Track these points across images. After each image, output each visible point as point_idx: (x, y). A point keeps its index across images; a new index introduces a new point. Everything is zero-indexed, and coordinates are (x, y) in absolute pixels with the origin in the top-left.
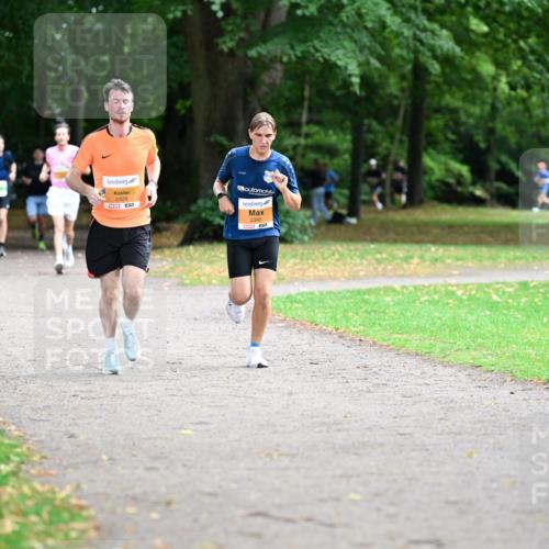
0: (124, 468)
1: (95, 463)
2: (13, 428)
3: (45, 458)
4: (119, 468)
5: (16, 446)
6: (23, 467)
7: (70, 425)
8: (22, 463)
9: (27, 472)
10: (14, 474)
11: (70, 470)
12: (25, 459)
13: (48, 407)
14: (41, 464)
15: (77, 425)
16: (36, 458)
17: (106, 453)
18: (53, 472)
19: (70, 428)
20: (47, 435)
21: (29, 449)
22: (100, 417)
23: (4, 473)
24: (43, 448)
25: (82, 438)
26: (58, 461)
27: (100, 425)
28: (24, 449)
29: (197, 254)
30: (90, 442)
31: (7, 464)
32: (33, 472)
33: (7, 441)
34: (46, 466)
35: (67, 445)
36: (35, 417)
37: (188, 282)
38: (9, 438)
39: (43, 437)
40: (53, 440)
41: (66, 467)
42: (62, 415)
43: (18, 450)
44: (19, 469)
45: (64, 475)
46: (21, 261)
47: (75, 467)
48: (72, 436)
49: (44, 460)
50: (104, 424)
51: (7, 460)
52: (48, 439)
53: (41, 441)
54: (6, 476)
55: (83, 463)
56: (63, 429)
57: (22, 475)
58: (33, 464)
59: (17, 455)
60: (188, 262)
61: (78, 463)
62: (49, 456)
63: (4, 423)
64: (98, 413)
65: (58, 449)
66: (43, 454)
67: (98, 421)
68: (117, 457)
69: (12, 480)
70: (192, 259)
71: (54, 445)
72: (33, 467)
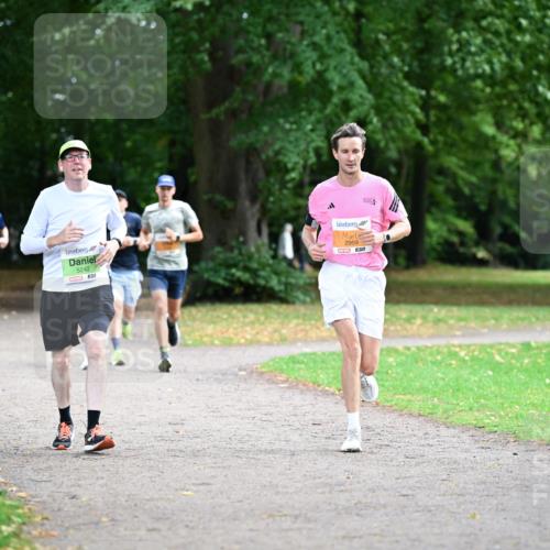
0: (126, 529)
1: (97, 523)
2: (14, 489)
3: (47, 519)
4: (122, 529)
5: (17, 507)
6: (25, 528)
7: (73, 486)
8: (24, 524)
9: (29, 533)
10: (16, 535)
11: (71, 531)
12: (26, 520)
13: (50, 468)
14: (42, 525)
15: (79, 486)
16: (38, 519)
17: (107, 515)
18: (55, 533)
19: (73, 489)
20: (49, 496)
21: (30, 509)
22: (102, 478)
23: (6, 534)
24: (45, 509)
25: (84, 499)
26: (59, 523)
27: (102, 486)
28: (26, 510)
29: (199, 315)
30: (92, 503)
31: (8, 525)
32: (35, 533)
33: (8, 502)
34: (48, 527)
35: (68, 506)
36: (36, 478)
37: (190, 342)
38: (11, 499)
39: (45, 498)
40: (54, 500)
41: (67, 528)
42: (64, 476)
43: (20, 511)
44: (21, 530)
45: (66, 537)
46: (23, 321)
47: (77, 528)
48: (73, 497)
49: (45, 522)
50: (106, 485)
51: (9, 521)
52: (50, 500)
53: (44, 502)
54: (7, 537)
55: (84, 524)
56: (66, 490)
57: (23, 536)
58: (34, 525)
59: (19, 516)
60: (189, 323)
61: (79, 524)
62: (50, 517)
63: (6, 484)
64: (100, 474)
65: (59, 510)
66: (46, 515)
67: (101, 482)
68: (119, 518)
69: (14, 541)
70: (194, 319)
71: (56, 506)
72: (35, 529)
